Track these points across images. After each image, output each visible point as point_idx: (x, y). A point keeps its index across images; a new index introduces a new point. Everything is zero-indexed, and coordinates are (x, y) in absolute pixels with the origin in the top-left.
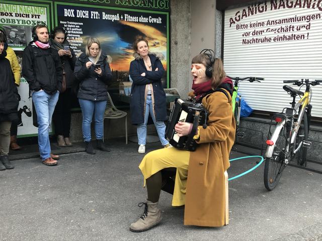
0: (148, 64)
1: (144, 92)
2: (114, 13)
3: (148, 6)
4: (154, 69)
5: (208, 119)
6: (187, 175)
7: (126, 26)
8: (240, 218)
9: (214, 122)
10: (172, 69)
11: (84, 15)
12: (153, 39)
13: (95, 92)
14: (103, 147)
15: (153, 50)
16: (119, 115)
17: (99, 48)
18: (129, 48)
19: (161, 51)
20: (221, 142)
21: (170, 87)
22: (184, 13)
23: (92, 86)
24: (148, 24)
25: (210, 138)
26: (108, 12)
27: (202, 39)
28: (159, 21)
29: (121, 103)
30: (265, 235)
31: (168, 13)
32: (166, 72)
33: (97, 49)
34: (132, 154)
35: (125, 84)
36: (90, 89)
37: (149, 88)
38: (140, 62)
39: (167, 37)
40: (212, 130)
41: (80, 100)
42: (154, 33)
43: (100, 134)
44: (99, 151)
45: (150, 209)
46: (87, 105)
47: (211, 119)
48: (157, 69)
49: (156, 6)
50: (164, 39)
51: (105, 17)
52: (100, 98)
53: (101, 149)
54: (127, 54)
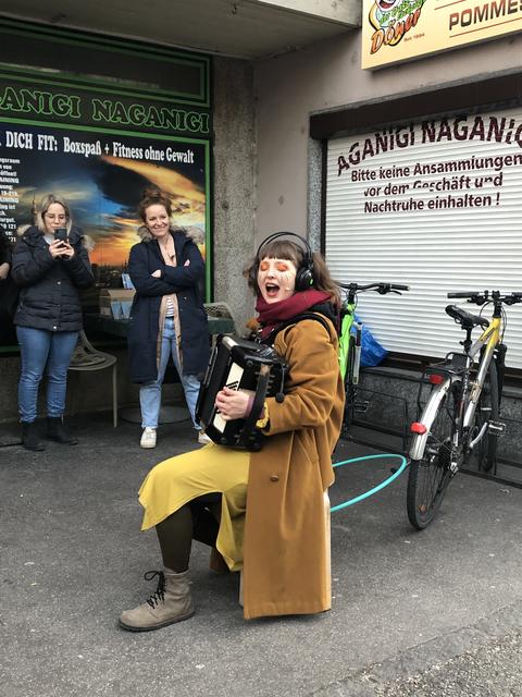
0: (168, 251)
1: (158, 312)
2: (90, 139)
3: (165, 125)
4: (181, 261)
6: (245, 508)
7: (116, 166)
8: (357, 595)
9: (300, 384)
10: (216, 261)
11: (23, 141)
12: (175, 197)
13: (55, 311)
14: (61, 433)
15: (180, 221)
16: (100, 361)
18: (122, 216)
19: (192, 221)
20: (315, 429)
21: (212, 301)
22: (242, 142)
23: (49, 298)
24: (165, 164)
25: (293, 422)
26: (75, 137)
27: (281, 200)
28: (188, 158)
29: (104, 334)
30: (408, 632)
31: (207, 143)
34: (126, 449)
35: (114, 293)
36: (45, 305)
37: (170, 304)
38: (150, 247)
39: (204, 193)
40: (295, 402)
41: (18, 329)
42: (177, 185)
43: (56, 407)
44: (51, 444)
45: (168, 586)
46: (34, 340)
47: (296, 376)
48: (187, 263)
49: (182, 126)
50: (200, 197)
51: (70, 147)
52: (65, 326)
53: (57, 439)
54: (119, 228)
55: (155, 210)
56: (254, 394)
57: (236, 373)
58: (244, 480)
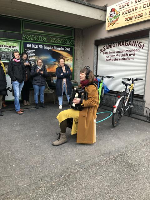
0: (64, 69)
1: (62, 82)
2: (49, 46)
3: (65, 43)
5: (87, 97)
6: (78, 121)
7: (54, 52)
8: (101, 140)
9: (90, 98)
10: (75, 71)
11: (36, 46)
12: (66, 58)
13: (40, 82)
14: (43, 106)
15: (66, 63)
16: (51, 91)
17: (42, 62)
18: (56, 62)
19: (70, 63)
20: (93, 106)
21: (74, 79)
22: (80, 46)
23: (39, 79)
24: (64, 51)
25: (89, 105)
26: (46, 45)
27: (88, 58)
28: (69, 50)
29: (52, 86)
30: (111, 148)
31: (73, 46)
32: (72, 72)
33: (41, 62)
34: (56, 109)
35: (54, 78)
36: (38, 80)
37: (64, 80)
38: (60, 68)
39: (72, 57)
40: (89, 101)
41: (33, 85)
42: (67, 55)
43: (42, 100)
44: (42, 108)
45: (61, 136)
46: (36, 87)
47: (89, 96)
48: (68, 72)
49: (68, 43)
50: (72, 58)
51: (45, 47)
52: (42, 84)
53: (43, 107)
54: (55, 64)
55: (61, 60)
56: (80, 99)
57: (77, 95)
58: (78, 116)
